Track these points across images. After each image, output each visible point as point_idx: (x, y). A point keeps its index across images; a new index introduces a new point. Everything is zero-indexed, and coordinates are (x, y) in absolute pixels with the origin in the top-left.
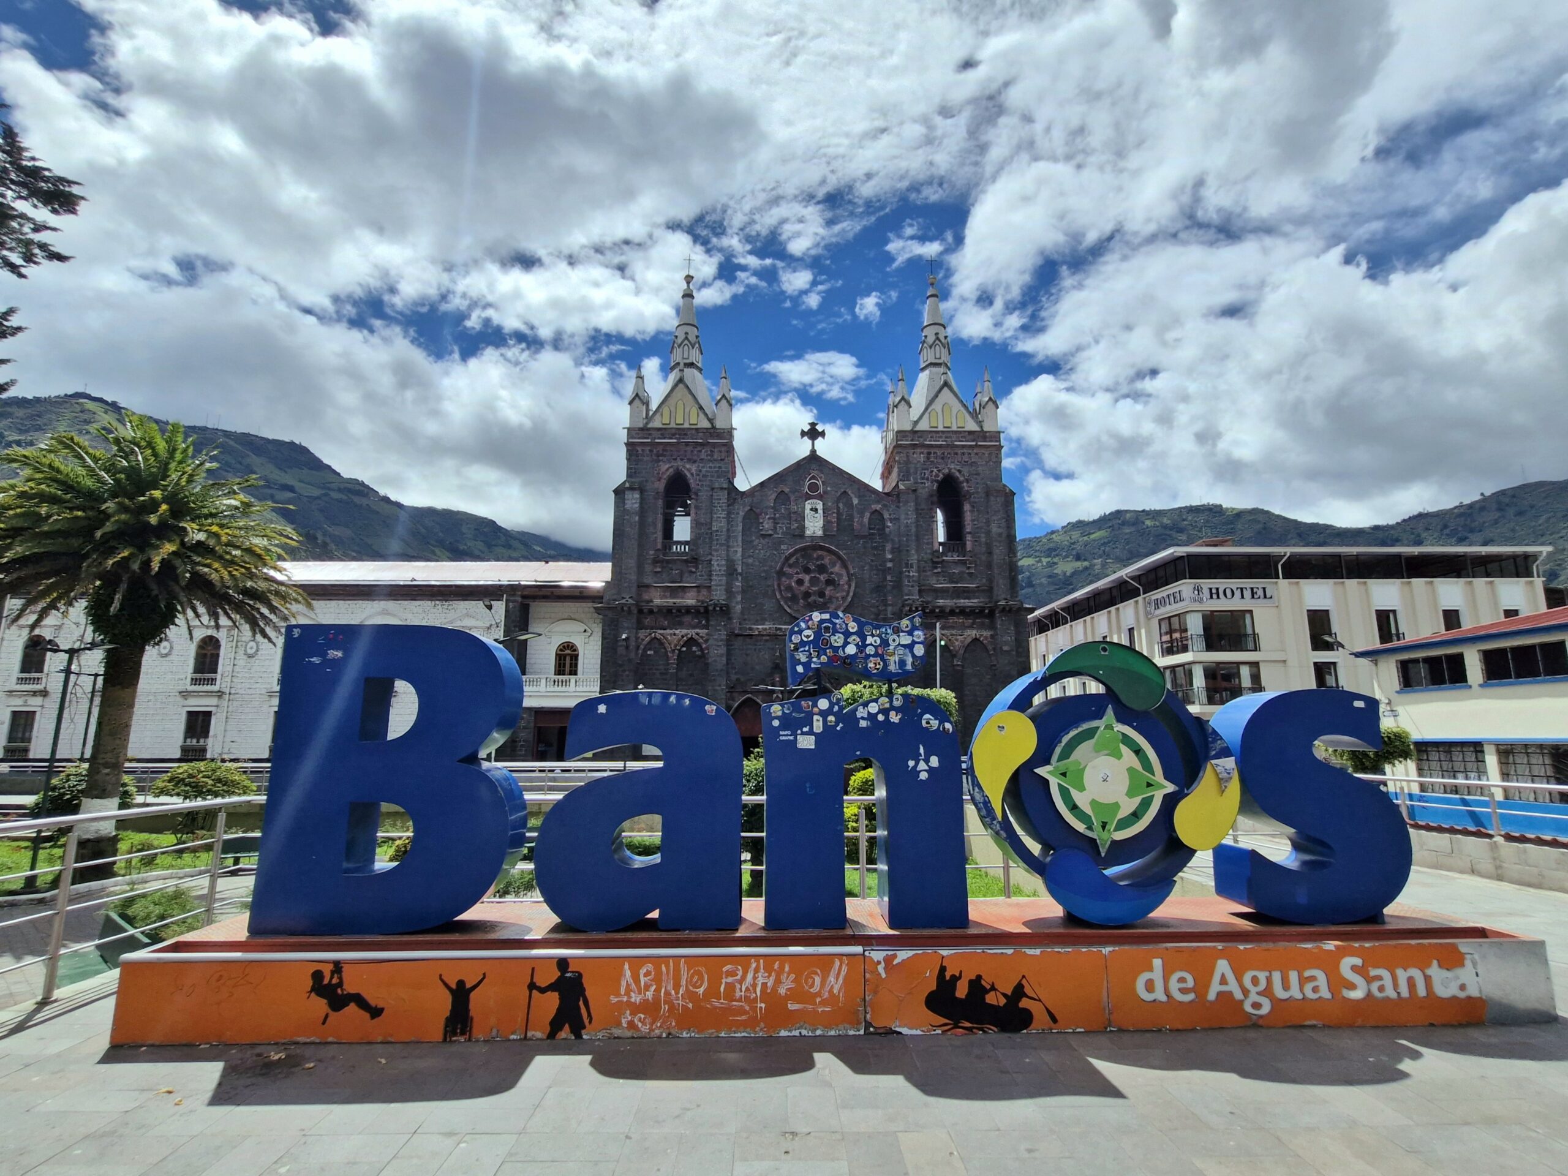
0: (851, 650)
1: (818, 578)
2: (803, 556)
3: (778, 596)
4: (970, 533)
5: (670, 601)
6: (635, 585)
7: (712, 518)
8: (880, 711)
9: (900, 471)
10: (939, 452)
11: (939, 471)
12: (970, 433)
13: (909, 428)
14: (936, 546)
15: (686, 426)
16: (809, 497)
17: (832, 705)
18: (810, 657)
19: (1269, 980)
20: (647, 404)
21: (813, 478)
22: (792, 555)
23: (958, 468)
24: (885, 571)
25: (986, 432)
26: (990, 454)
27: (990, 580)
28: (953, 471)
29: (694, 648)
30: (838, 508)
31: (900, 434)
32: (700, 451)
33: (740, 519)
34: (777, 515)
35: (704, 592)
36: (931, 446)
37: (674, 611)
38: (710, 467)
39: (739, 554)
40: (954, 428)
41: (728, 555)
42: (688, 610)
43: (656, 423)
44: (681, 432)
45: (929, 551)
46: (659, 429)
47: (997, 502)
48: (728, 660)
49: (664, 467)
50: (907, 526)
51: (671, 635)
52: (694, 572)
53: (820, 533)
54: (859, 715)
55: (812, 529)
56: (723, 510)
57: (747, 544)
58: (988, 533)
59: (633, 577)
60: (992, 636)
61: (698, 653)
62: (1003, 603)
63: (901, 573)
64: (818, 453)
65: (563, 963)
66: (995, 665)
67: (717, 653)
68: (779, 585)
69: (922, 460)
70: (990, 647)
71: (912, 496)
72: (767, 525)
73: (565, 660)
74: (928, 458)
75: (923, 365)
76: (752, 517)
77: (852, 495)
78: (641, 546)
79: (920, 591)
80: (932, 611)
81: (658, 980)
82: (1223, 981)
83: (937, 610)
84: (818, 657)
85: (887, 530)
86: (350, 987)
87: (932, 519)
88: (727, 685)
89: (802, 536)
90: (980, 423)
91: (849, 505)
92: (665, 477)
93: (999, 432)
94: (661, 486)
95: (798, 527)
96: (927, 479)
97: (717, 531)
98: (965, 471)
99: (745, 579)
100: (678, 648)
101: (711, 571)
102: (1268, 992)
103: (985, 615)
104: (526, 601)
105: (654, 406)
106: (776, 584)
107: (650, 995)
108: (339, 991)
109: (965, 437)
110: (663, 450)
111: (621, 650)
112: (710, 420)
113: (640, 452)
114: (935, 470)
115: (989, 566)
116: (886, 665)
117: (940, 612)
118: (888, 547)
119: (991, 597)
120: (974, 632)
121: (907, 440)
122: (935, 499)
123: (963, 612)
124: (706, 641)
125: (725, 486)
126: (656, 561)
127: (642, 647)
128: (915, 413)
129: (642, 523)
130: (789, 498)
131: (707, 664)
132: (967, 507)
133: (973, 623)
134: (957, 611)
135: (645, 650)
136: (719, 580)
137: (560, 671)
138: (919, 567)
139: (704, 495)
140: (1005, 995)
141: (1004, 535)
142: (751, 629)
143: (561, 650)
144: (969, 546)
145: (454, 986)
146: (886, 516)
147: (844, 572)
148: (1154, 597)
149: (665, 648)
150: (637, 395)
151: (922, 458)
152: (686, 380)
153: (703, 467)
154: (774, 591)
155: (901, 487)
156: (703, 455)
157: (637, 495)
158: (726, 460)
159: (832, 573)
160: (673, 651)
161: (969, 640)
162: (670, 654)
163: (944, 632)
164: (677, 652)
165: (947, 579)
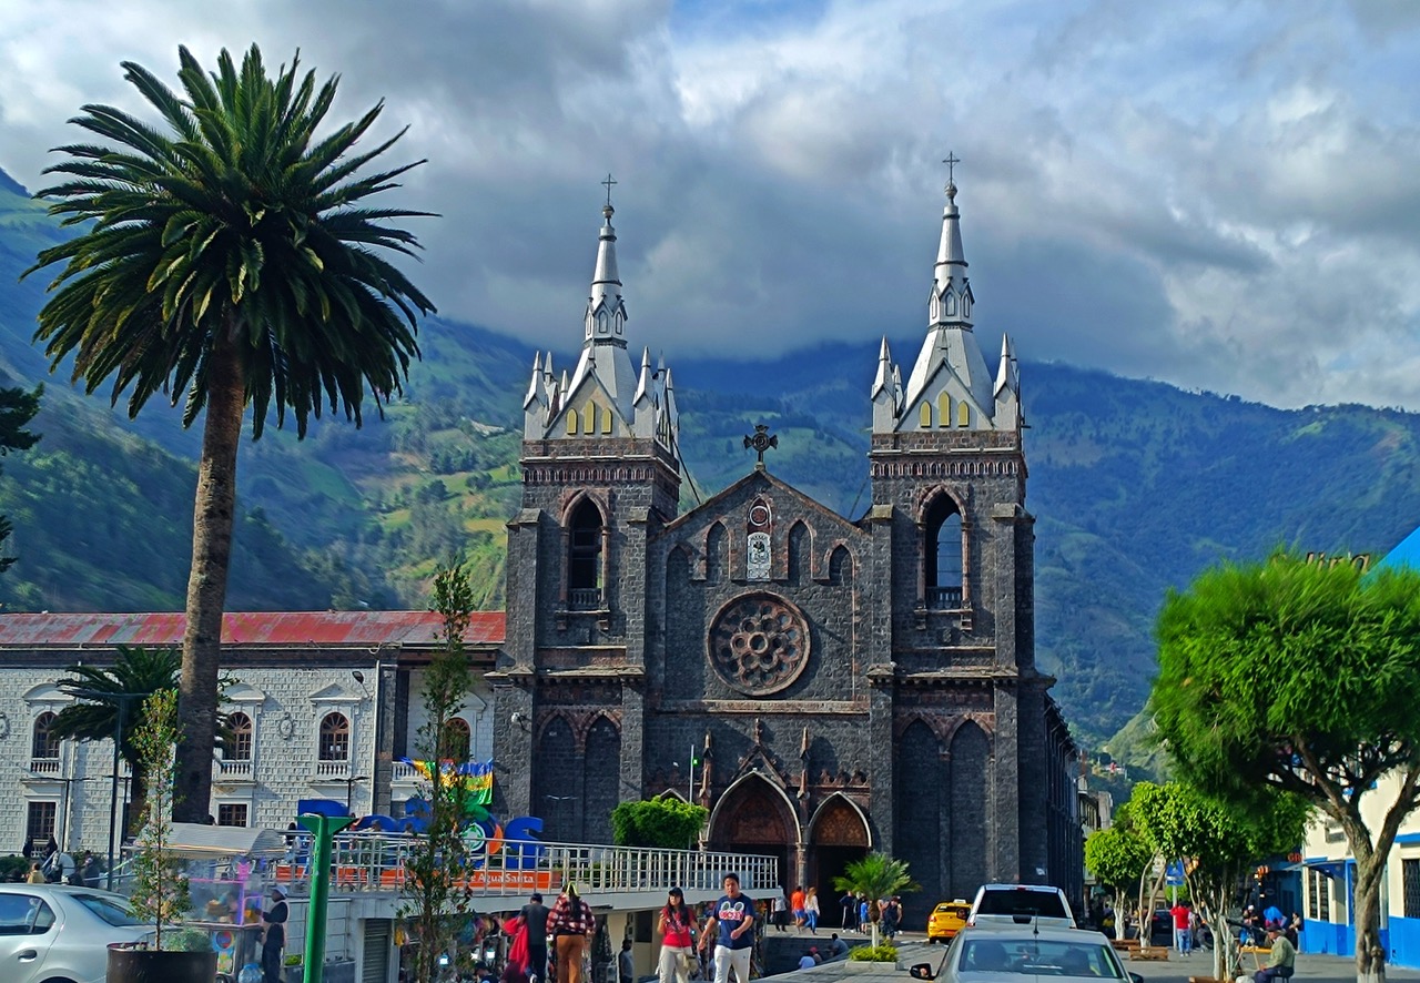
1: (764, 638)
2: (744, 609)
3: (712, 662)
4: (968, 575)
5: (577, 671)
6: (533, 648)
7: (628, 560)
9: (876, 489)
10: (930, 464)
11: (928, 490)
12: (976, 434)
13: (889, 430)
14: (920, 594)
21: (760, 502)
22: (729, 607)
23: (954, 485)
24: (854, 627)
25: (998, 433)
26: (1001, 464)
27: (992, 641)
28: (947, 489)
29: (606, 729)
30: (790, 543)
31: (878, 439)
32: (614, 471)
33: (664, 560)
34: (713, 554)
35: (619, 656)
37: (581, 682)
38: (627, 491)
39: (663, 607)
40: (954, 428)
41: (647, 609)
42: (599, 681)
43: (560, 434)
45: (909, 601)
46: (561, 441)
47: (1003, 534)
48: (645, 745)
49: (568, 491)
50: (879, 568)
51: (578, 711)
52: (606, 632)
55: (756, 572)
56: (641, 551)
58: (992, 575)
59: (531, 639)
60: (992, 718)
61: (612, 735)
63: (870, 631)
66: (994, 756)
67: (631, 737)
68: (713, 647)
69: (906, 475)
70: (989, 732)
71: (889, 527)
72: (698, 568)
74: (915, 472)
76: (679, 557)
77: (810, 526)
78: (540, 598)
80: (911, 683)
83: (916, 682)
85: (855, 573)
87: (915, 557)
88: (645, 776)
90: (991, 418)
91: (805, 539)
92: (569, 506)
94: (564, 518)
95: (737, 571)
96: (912, 501)
97: (634, 578)
98: (964, 488)
99: (670, 639)
100: (587, 728)
101: (625, 630)
103: (984, 689)
104: (405, 669)
106: (709, 645)
109: (971, 441)
110: (568, 471)
112: (628, 427)
113: (539, 474)
114: (923, 489)
115: (991, 621)
117: (921, 685)
118: (856, 595)
119: (991, 664)
120: (968, 711)
121: (887, 448)
122: (921, 528)
123: (952, 685)
124: (620, 720)
125: (644, 517)
126: (559, 617)
127: (543, 727)
129: (541, 569)
130: (728, 531)
131: (620, 750)
132: (965, 540)
133: (967, 700)
134: (945, 683)
135: (546, 733)
136: (637, 641)
139: (619, 528)
142: (677, 705)
144: (966, 592)
146: (854, 553)
147: (797, 630)
149: (571, 729)
150: (535, 396)
151: (906, 471)
153: (618, 491)
154: (706, 656)
155: (874, 513)
156: (618, 476)
157: (535, 532)
158: (648, 482)
159: (781, 631)
160: (580, 733)
161: (961, 722)
162: (577, 737)
163: (926, 711)
164: (585, 733)
165: (935, 638)
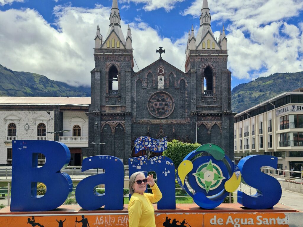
0: (150, 146)
1: (162, 104)
2: (157, 96)
3: (149, 110)
4: (215, 87)
5: (112, 111)
6: (99, 106)
7: (126, 82)
8: (156, 160)
9: (191, 65)
10: (205, 58)
11: (205, 65)
12: (217, 50)
13: (194, 48)
14: (203, 92)
15: (116, 48)
16: (159, 75)
17: (145, 159)
18: (140, 147)
19: (240, 220)
20: (101, 40)
21: (161, 67)
22: (153, 95)
23: (212, 63)
24: (186, 101)
25: (222, 50)
26: (223, 58)
27: (221, 104)
28: (210, 65)
29: (120, 127)
30: (169, 79)
31: (192, 51)
32: (121, 58)
33: (135, 83)
34: (148, 81)
35: (123, 108)
36: (202, 56)
37: (113, 115)
38: (124, 64)
39: (135, 95)
40: (211, 49)
41: (131, 95)
42: (118, 114)
43: (105, 47)
44: (114, 50)
45: (200, 94)
46: (106, 49)
47: (225, 77)
48: (132, 131)
49: (108, 63)
50: (193, 85)
51: (112, 123)
52: (120, 101)
53: (163, 88)
54: (151, 161)
55: (160, 86)
56: (129, 79)
57: (138, 91)
58: (221, 87)
59: (99, 103)
60: (221, 123)
61: (122, 129)
62: (225, 112)
63: (190, 101)
64: (162, 59)
65: (83, 216)
66: (222, 133)
67: (128, 129)
68: (149, 106)
69: (199, 61)
70: (220, 127)
71: (195, 74)
72: (145, 85)
73: (76, 131)
74: (201, 60)
75: (201, 24)
76: (140, 82)
77: (174, 74)
78: (101, 92)
79: (197, 108)
80: (201, 115)
81: (104, 220)
82: (230, 220)
83: (203, 114)
84: (142, 147)
85: (186, 87)
86: (36, 222)
87: (202, 82)
88: (132, 140)
89: (157, 89)
90: (220, 46)
91: (173, 77)
92: (109, 67)
93: (227, 50)
94: (107, 70)
95: (155, 86)
96: (201, 68)
97: (127, 87)
98: (214, 65)
99: (137, 104)
100: (115, 127)
101: (125, 101)
102: (240, 223)
103: (219, 116)
104: (62, 111)
105: (104, 40)
106: (148, 105)
107: (102, 223)
108: (34, 222)
109: (215, 52)
110: (108, 57)
111: (95, 128)
112: (124, 46)
113: (100, 58)
114: (204, 65)
115: (221, 99)
116: (158, 149)
117: (204, 115)
118: (186, 92)
119: (221, 110)
120: (215, 122)
121: (194, 54)
122: (203, 75)
123: (211, 115)
124: (124, 125)
125: (130, 70)
126: (106, 97)
127: (103, 127)
128: (197, 43)
129: (101, 84)
130: (152, 75)
131: (124, 133)
132: (214, 78)
133: (215, 119)
134: (209, 114)
135: (103, 128)
136: (128, 104)
137: (74, 135)
138: (197, 99)
139: (123, 73)
140: (181, 223)
141: (227, 88)
142: (139, 121)
143: (75, 128)
144: (214, 92)
145: (59, 221)
146: (186, 81)
147: (171, 101)
148: (279, 109)
149: (110, 127)
150: (98, 36)
151: (199, 60)
152: (115, 30)
153: (122, 64)
154: (147, 108)
155: (192, 71)
156: (122, 59)
157: (99, 74)
158: (130, 61)
159: (167, 102)
160: (113, 128)
161: (213, 124)
162: (112, 129)
163: (204, 122)
164: (114, 128)
165: (206, 103)
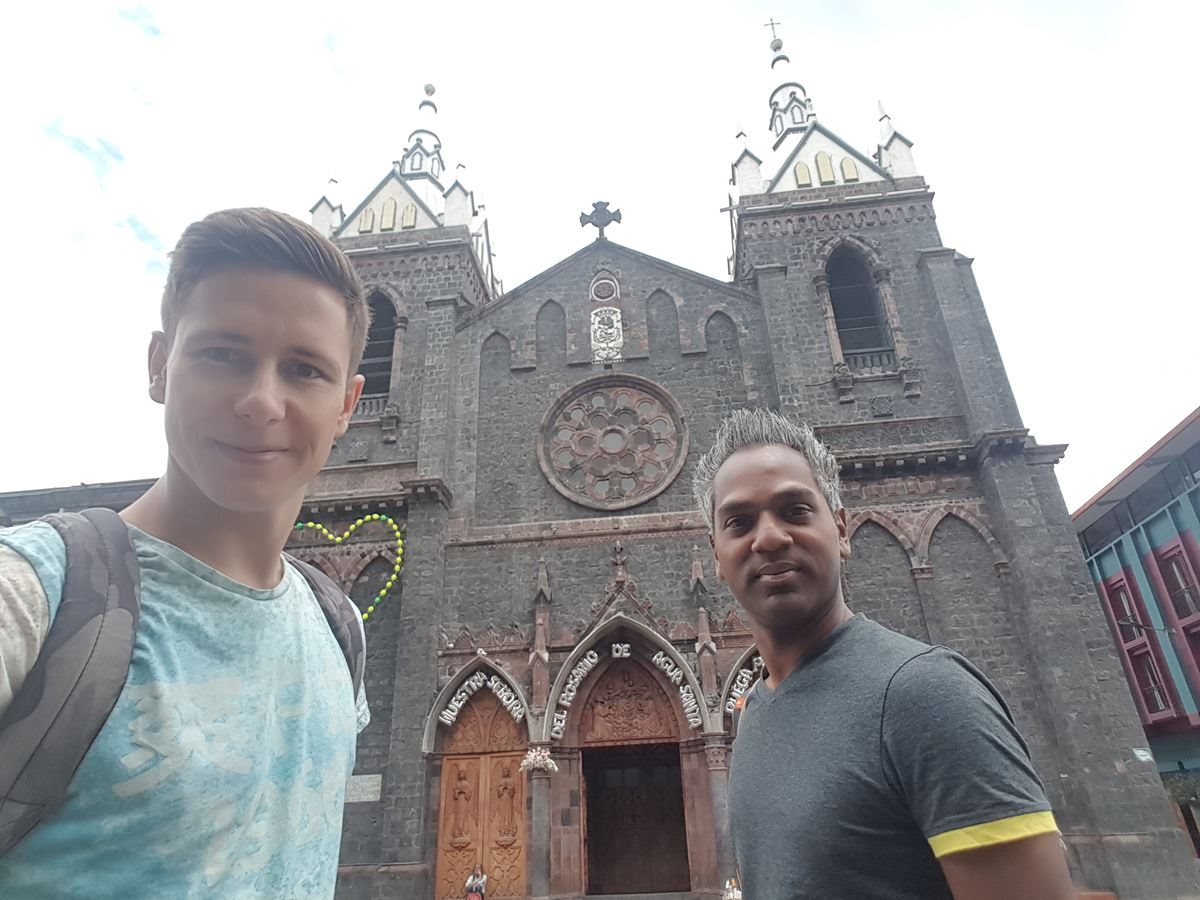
1: (620, 433)
3: (545, 468)
4: (900, 330)
5: (344, 492)
7: (427, 350)
11: (824, 243)
12: (868, 184)
13: (759, 189)
14: (837, 357)
15: (397, 230)
16: (594, 304)
20: (339, 208)
21: (604, 276)
22: (568, 399)
23: (857, 234)
25: (896, 180)
26: (911, 208)
27: (957, 405)
28: (848, 239)
29: (384, 577)
30: (649, 315)
31: (749, 199)
32: (416, 260)
33: (477, 349)
34: (543, 338)
36: (804, 210)
40: (841, 183)
41: (452, 407)
42: (373, 503)
43: (351, 232)
44: (388, 238)
46: (355, 239)
47: (941, 271)
48: (445, 593)
52: (394, 442)
53: (618, 356)
57: (488, 387)
60: (984, 509)
62: (996, 432)
64: (608, 240)
66: (1004, 565)
68: (546, 451)
69: (791, 231)
70: (984, 531)
71: (780, 279)
72: (524, 353)
74: (802, 227)
76: (498, 343)
77: (673, 295)
83: (858, 466)
85: (742, 342)
88: (440, 641)
89: (586, 364)
90: (883, 171)
91: (669, 308)
93: (923, 177)
95: (577, 352)
96: (806, 257)
97: (433, 367)
98: (872, 237)
100: (353, 577)
101: (420, 436)
103: (958, 467)
106: (540, 448)
109: (860, 191)
112: (436, 219)
117: (865, 467)
118: (747, 366)
119: (965, 435)
121: (761, 207)
122: (823, 282)
123: (912, 464)
124: (405, 559)
125: (450, 299)
130: (563, 310)
131: (401, 603)
132: (885, 290)
133: (937, 488)
134: (900, 464)
138: (810, 395)
139: (418, 319)
146: (737, 318)
147: (667, 418)
150: (324, 199)
151: (790, 228)
153: (419, 282)
154: (536, 462)
156: (420, 265)
158: (457, 269)
159: (644, 421)
160: (344, 585)
163: (878, 508)
164: (349, 585)
